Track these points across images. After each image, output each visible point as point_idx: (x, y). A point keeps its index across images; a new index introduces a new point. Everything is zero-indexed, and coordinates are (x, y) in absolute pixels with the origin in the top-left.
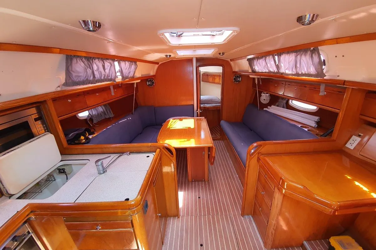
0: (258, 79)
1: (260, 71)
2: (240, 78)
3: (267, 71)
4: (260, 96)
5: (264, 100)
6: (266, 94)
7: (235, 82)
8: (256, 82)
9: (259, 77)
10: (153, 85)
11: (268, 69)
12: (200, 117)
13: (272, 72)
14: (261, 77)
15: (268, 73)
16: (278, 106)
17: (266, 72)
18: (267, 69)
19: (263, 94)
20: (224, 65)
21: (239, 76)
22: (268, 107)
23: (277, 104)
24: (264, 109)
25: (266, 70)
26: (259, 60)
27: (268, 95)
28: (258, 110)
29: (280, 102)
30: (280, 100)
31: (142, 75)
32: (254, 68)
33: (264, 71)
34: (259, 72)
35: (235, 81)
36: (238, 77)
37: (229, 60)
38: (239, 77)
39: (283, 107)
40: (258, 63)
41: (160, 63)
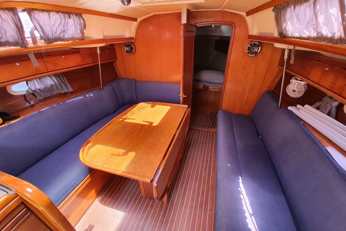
0: (290, 51)
1: (297, 35)
2: (260, 48)
3: (314, 34)
4: (287, 83)
5: (294, 91)
6: (300, 80)
7: (250, 55)
8: (286, 57)
9: (291, 47)
10: (132, 52)
11: (316, 29)
12: (183, 104)
13: (325, 39)
14: (297, 48)
15: (314, 39)
16: (318, 108)
17: (308, 38)
18: (314, 29)
19: (293, 81)
20: (236, 23)
21: (257, 43)
22: (298, 106)
23: (317, 104)
24: (290, 108)
25: (310, 32)
26: (297, 8)
27: (303, 83)
28: (278, 106)
29: (325, 103)
30: (325, 99)
31: (104, 37)
32: (285, 28)
33: (306, 34)
34: (294, 38)
35: (249, 53)
36: (255, 45)
37: (244, 14)
38: (258, 46)
39: (329, 114)
40: (294, 16)
41: (139, 20)
